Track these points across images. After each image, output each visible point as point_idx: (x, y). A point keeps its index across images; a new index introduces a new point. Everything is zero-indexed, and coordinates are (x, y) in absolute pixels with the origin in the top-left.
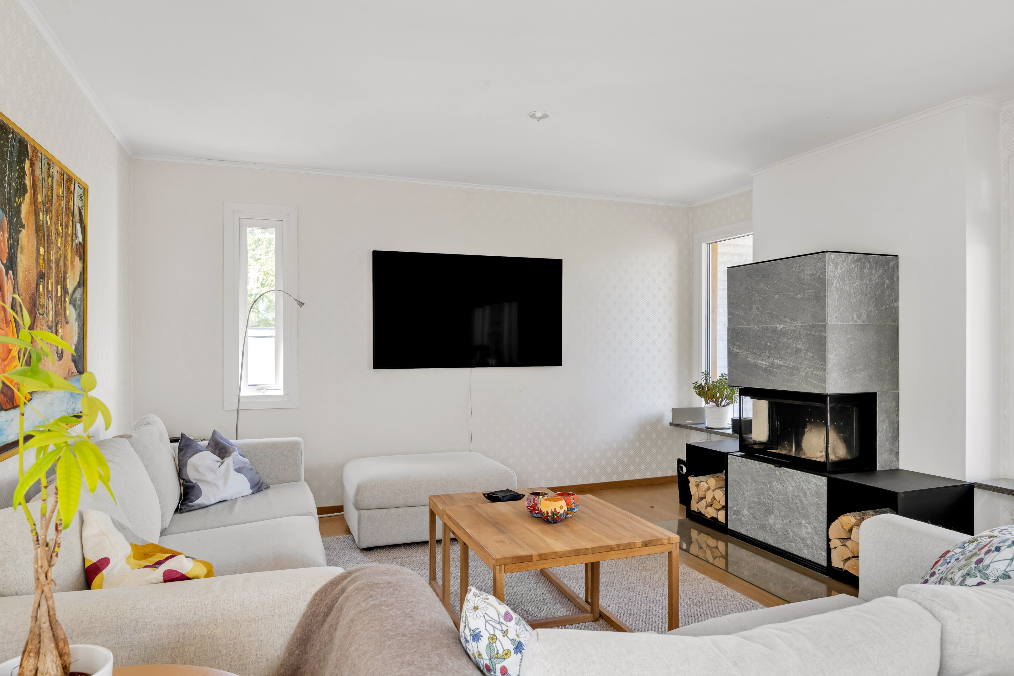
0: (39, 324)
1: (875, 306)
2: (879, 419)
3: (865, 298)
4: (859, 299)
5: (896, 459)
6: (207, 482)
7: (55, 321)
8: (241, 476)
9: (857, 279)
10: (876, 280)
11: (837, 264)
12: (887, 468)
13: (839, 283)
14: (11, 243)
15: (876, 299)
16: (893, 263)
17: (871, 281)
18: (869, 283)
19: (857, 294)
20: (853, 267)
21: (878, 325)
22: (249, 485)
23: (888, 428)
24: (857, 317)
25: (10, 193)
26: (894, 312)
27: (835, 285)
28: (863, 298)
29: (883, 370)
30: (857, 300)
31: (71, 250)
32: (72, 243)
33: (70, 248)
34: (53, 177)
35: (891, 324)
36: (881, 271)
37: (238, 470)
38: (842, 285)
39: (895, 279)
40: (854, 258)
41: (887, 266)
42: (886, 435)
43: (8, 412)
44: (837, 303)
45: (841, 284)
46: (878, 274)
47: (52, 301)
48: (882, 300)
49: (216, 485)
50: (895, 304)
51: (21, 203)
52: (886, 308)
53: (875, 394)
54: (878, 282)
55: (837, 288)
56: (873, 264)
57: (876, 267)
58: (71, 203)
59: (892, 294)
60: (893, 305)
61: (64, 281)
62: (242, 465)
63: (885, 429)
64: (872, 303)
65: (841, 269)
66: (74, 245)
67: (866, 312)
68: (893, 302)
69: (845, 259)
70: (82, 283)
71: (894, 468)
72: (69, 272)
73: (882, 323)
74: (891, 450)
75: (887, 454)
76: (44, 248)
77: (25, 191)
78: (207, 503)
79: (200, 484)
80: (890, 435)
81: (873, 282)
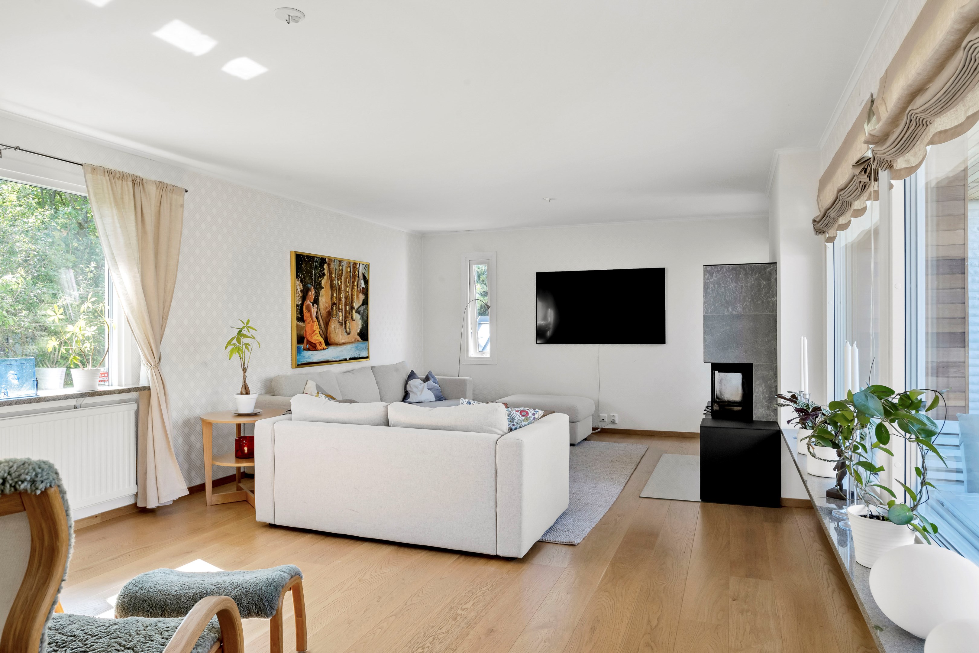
0: (333, 322)
1: (750, 301)
2: (755, 383)
3: (740, 296)
4: (734, 297)
5: (774, 414)
6: (413, 392)
7: (345, 320)
8: (430, 392)
9: (732, 283)
10: (752, 282)
11: (713, 274)
12: (764, 420)
13: (714, 286)
14: (316, 295)
15: (752, 296)
16: (770, 269)
17: (747, 283)
18: (745, 285)
19: (732, 293)
20: (729, 274)
21: (754, 315)
22: (434, 396)
23: (765, 391)
24: (732, 309)
25: (315, 278)
26: (772, 305)
27: (711, 288)
28: (738, 296)
29: (759, 348)
30: (732, 298)
31: (357, 291)
32: (358, 289)
33: (356, 291)
34: (343, 266)
35: (768, 313)
36: (757, 276)
37: (429, 389)
38: (718, 288)
39: (773, 280)
40: (729, 268)
41: (764, 271)
42: (762, 396)
43: (313, 351)
44: (712, 300)
45: (716, 287)
46: (753, 278)
47: (342, 313)
48: (758, 296)
49: (416, 394)
50: (772, 299)
51: (321, 281)
52: (763, 302)
53: (752, 364)
54: (754, 284)
55: (712, 290)
56: (749, 271)
57: (752, 273)
58: (357, 273)
59: (769, 291)
60: (770, 300)
61: (351, 304)
62: (433, 387)
63: (762, 391)
64: (747, 299)
65: (717, 276)
66: (359, 289)
67: (741, 306)
68: (770, 298)
69: (721, 270)
70: (365, 302)
71: (771, 420)
72: (355, 300)
73: (758, 313)
74: (768, 407)
75: (764, 409)
76: (336, 293)
77: (324, 274)
78: (412, 401)
79: (411, 393)
80: (767, 396)
81: (749, 284)
